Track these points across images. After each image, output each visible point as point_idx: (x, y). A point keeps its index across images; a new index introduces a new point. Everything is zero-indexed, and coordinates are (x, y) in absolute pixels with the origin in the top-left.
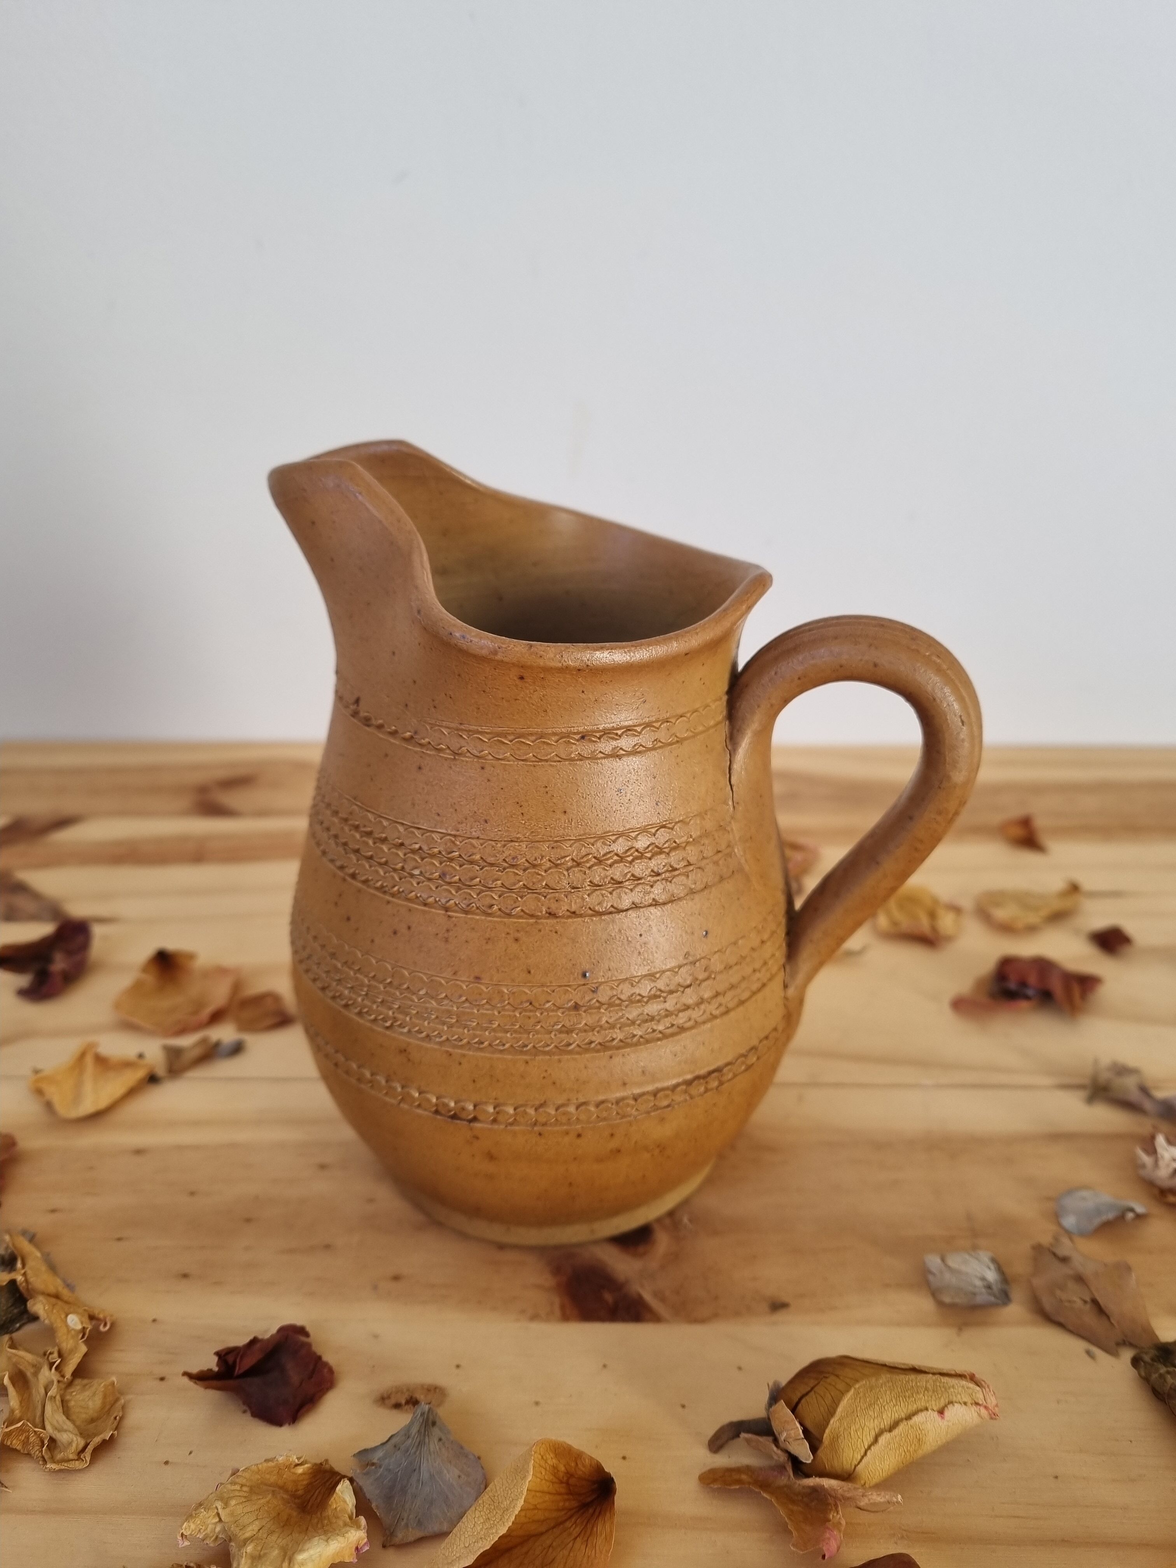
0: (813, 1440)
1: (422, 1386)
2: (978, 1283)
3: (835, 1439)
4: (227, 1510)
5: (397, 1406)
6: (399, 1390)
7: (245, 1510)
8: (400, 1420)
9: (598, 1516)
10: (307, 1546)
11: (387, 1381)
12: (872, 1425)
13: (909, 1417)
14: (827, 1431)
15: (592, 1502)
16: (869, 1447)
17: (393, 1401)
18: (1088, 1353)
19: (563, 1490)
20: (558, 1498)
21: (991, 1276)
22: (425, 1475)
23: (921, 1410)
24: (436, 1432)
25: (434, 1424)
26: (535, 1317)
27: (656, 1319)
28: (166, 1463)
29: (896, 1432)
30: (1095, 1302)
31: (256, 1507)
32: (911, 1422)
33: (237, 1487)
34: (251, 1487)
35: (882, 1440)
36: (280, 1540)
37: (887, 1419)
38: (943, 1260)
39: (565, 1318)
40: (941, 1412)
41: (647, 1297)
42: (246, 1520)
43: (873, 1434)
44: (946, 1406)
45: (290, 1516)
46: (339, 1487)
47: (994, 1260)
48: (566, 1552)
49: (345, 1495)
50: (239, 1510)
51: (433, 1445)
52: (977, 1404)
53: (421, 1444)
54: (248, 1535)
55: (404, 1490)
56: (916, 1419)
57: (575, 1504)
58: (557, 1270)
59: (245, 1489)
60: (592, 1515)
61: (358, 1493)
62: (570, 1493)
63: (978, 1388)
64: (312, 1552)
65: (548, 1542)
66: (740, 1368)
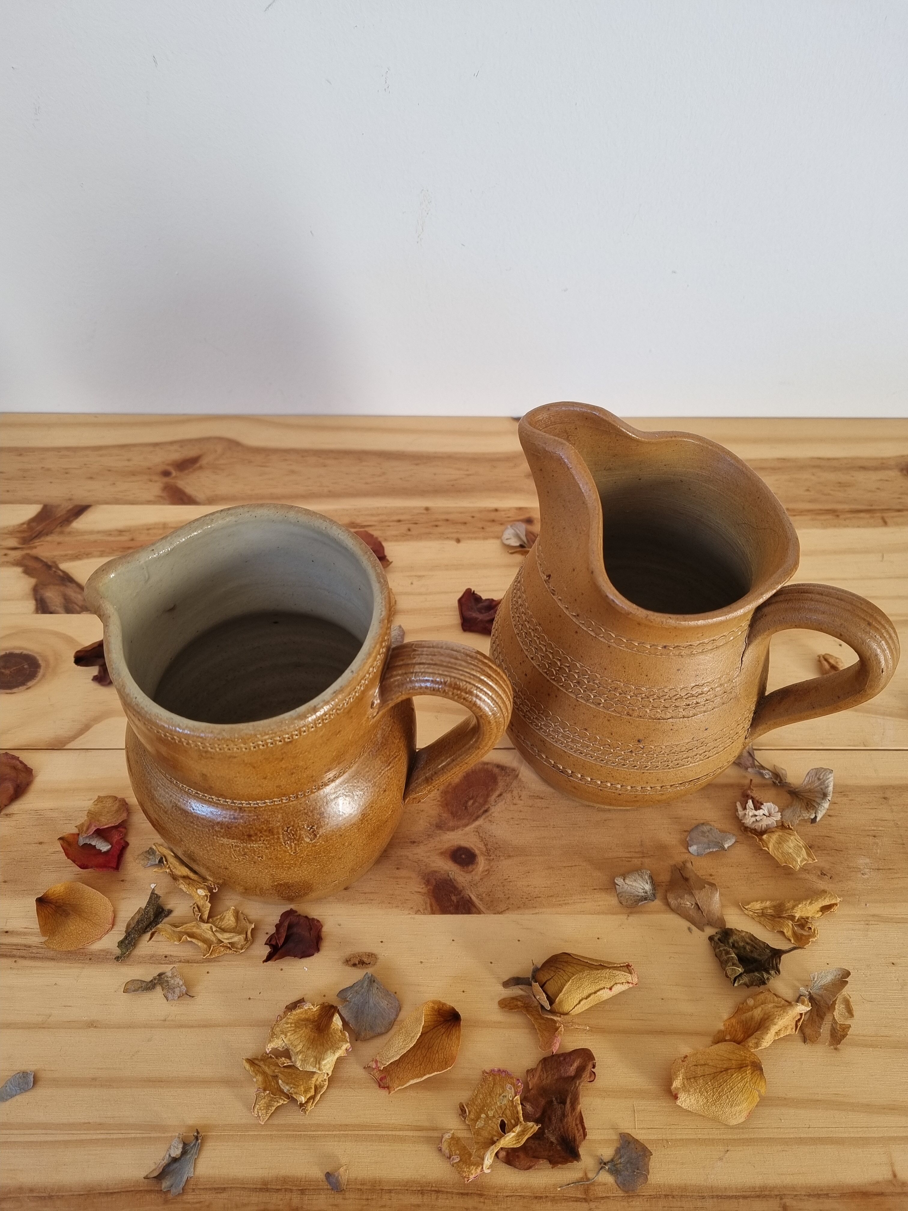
0: (551, 1002)
1: (366, 953)
2: (642, 891)
3: (561, 1002)
4: (287, 1038)
5: (354, 965)
6: (354, 956)
7: (295, 1038)
8: (357, 975)
9: (453, 1027)
10: (325, 1056)
11: (348, 951)
12: (578, 997)
13: (595, 993)
14: (558, 999)
15: (450, 1020)
16: (576, 1005)
17: (352, 963)
18: (689, 929)
19: (436, 1014)
20: (435, 1016)
21: (648, 887)
22: (371, 1004)
23: (602, 989)
24: (375, 984)
25: (374, 981)
26: (417, 912)
27: (479, 912)
28: (250, 999)
29: (589, 999)
30: (697, 904)
31: (299, 1035)
32: (597, 995)
33: (289, 1025)
34: (295, 1023)
35: (582, 1003)
36: (313, 1053)
37: (586, 993)
38: (624, 880)
39: (433, 912)
40: (611, 989)
41: (474, 898)
42: (296, 1043)
43: (578, 1000)
44: (613, 985)
45: (314, 1036)
46: (334, 1019)
47: (651, 877)
48: (439, 1041)
49: (337, 1022)
50: (292, 1038)
51: (375, 991)
52: (628, 983)
53: (369, 990)
54: (298, 1050)
55: (363, 1013)
56: (598, 993)
57: (442, 1019)
58: (428, 882)
59: (293, 1025)
60: (450, 1025)
61: (343, 1019)
62: (439, 1015)
63: (630, 975)
64: (328, 1060)
65: (431, 1036)
66: (519, 941)
